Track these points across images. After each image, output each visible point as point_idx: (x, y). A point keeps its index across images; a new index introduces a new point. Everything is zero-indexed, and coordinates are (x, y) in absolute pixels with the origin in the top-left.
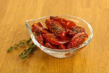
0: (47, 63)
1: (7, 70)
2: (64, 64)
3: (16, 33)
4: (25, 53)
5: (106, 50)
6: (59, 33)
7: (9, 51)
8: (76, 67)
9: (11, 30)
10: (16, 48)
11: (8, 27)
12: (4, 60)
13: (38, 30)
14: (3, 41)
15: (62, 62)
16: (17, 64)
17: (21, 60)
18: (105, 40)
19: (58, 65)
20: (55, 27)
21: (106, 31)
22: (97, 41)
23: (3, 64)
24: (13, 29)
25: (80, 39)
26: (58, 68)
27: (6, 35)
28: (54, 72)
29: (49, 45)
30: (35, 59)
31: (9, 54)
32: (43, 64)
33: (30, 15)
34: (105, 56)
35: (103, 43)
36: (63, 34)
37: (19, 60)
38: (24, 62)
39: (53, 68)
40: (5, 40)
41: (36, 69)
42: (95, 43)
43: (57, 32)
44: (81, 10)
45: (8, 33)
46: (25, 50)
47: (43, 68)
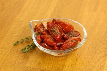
0: (43, 59)
1: (10, 61)
2: (57, 62)
3: (25, 28)
4: (28, 48)
5: (97, 54)
6: (55, 35)
7: (15, 45)
8: (66, 66)
9: (22, 26)
10: (22, 43)
11: (20, 23)
12: (9, 52)
13: (39, 31)
14: (13, 35)
15: (56, 60)
16: (19, 57)
17: (23, 54)
18: (99, 44)
19: (53, 62)
20: (53, 29)
21: (103, 36)
22: (92, 44)
23: (8, 55)
24: (24, 25)
25: (71, 43)
26: (51, 65)
27: (17, 29)
28: (47, 68)
29: (46, 45)
30: (35, 54)
31: (14, 47)
32: (40, 60)
33: (42, 14)
34: (95, 59)
35: (97, 47)
36: (58, 37)
37: (21, 53)
38: (25, 56)
39: (47, 64)
40: (15, 34)
41: (33, 63)
42: (90, 46)
43: (54, 34)
44: (87, 14)
45: (19, 28)
46: (29, 45)
47: (39, 64)
